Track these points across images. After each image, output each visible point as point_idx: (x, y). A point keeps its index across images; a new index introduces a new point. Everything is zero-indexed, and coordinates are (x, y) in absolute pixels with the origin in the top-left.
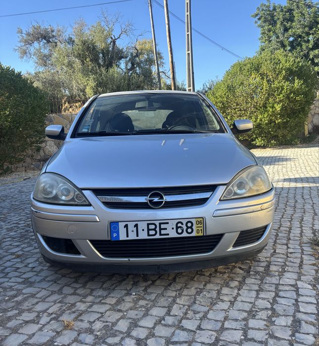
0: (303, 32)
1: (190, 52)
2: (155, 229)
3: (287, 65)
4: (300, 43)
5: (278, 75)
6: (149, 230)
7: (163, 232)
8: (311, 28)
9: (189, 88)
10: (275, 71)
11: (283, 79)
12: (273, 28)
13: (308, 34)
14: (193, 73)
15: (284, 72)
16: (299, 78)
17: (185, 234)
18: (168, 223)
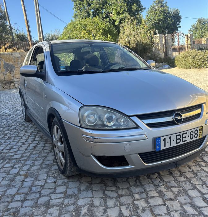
0: (99, 7)
1: (38, 13)
2: (180, 139)
3: (103, 26)
4: (98, 14)
5: (98, 32)
6: (177, 139)
7: (184, 139)
8: (103, 5)
9: (40, 38)
10: (96, 30)
11: (101, 35)
12: (81, 3)
13: (102, 9)
14: (42, 28)
15: (101, 30)
16: (110, 35)
17: (194, 139)
18: (186, 133)
